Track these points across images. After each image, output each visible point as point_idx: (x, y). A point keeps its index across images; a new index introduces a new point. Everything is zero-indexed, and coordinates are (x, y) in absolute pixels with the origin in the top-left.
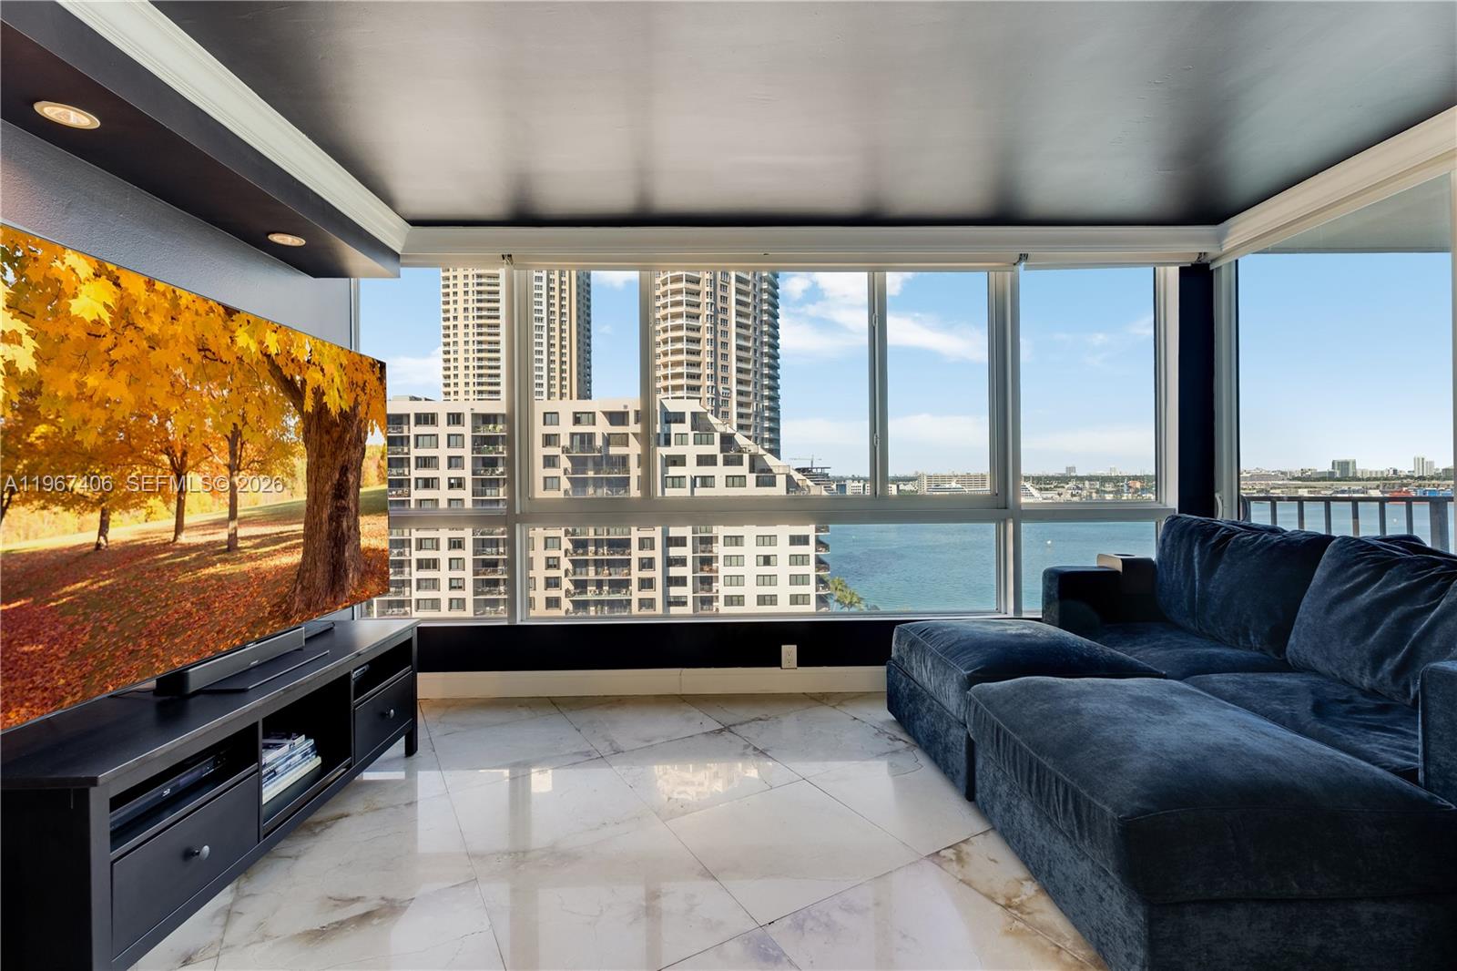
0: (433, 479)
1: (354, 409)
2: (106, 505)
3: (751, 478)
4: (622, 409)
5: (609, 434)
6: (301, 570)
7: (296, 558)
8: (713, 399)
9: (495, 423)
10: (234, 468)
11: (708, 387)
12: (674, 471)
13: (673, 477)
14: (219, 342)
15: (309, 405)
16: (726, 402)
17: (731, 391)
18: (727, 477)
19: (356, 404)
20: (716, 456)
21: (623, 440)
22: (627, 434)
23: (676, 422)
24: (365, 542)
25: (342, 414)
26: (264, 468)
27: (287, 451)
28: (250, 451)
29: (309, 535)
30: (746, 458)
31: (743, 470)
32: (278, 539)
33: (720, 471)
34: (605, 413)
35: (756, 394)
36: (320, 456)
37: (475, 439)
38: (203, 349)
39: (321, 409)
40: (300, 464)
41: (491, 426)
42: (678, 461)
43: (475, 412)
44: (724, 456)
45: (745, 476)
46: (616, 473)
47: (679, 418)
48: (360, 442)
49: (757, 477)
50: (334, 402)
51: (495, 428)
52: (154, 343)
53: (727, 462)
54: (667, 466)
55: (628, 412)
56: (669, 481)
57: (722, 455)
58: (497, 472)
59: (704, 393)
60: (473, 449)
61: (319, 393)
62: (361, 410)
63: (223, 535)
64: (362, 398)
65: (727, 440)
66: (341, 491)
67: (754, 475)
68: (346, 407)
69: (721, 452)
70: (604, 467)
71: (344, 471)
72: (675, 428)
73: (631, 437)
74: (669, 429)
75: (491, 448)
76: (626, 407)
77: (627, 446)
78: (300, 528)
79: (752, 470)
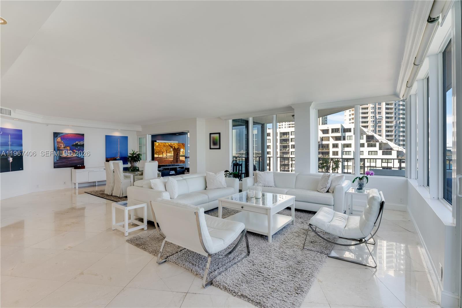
0: (269, 152)
1: (179, 148)
2: (159, 155)
3: (380, 152)
4: (327, 129)
5: (322, 137)
6: (173, 160)
7: (173, 159)
8: (373, 121)
9: (287, 135)
10: (167, 153)
11: (371, 117)
12: (346, 149)
13: (346, 152)
14: (165, 145)
15: (173, 148)
16: (380, 122)
17: (383, 117)
18: (369, 151)
19: (179, 147)
20: (364, 143)
21: (328, 139)
22: (329, 137)
23: (347, 132)
24: (180, 159)
25: (177, 148)
26: (169, 153)
27: (171, 151)
28: (168, 152)
29: (174, 158)
30: (378, 144)
31: (377, 149)
32: (171, 158)
33: (366, 149)
34: (321, 130)
35: (396, 118)
36: (175, 152)
37: (281, 140)
38: (164, 145)
39: (175, 148)
40: (173, 152)
41: (285, 136)
42: (349, 146)
43: (281, 132)
44: (368, 144)
45: (377, 151)
46: (325, 150)
47: (349, 130)
48: (180, 150)
49: (383, 152)
50: (176, 147)
51: (286, 136)
52: (161, 146)
53: (369, 146)
54: (344, 147)
55: (329, 129)
56: (345, 153)
57: (367, 143)
58: (287, 150)
59: (369, 119)
60: (280, 143)
61: (174, 147)
62: (180, 148)
63: (166, 157)
64: (180, 146)
65: (370, 138)
66: (177, 155)
67: (381, 151)
68: (178, 147)
69: (366, 142)
70: (321, 148)
71: (178, 153)
72: (347, 134)
73: (330, 138)
74: (345, 134)
75: (285, 142)
76: (328, 128)
77: (329, 141)
78: (173, 157)
79: (380, 149)
